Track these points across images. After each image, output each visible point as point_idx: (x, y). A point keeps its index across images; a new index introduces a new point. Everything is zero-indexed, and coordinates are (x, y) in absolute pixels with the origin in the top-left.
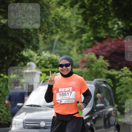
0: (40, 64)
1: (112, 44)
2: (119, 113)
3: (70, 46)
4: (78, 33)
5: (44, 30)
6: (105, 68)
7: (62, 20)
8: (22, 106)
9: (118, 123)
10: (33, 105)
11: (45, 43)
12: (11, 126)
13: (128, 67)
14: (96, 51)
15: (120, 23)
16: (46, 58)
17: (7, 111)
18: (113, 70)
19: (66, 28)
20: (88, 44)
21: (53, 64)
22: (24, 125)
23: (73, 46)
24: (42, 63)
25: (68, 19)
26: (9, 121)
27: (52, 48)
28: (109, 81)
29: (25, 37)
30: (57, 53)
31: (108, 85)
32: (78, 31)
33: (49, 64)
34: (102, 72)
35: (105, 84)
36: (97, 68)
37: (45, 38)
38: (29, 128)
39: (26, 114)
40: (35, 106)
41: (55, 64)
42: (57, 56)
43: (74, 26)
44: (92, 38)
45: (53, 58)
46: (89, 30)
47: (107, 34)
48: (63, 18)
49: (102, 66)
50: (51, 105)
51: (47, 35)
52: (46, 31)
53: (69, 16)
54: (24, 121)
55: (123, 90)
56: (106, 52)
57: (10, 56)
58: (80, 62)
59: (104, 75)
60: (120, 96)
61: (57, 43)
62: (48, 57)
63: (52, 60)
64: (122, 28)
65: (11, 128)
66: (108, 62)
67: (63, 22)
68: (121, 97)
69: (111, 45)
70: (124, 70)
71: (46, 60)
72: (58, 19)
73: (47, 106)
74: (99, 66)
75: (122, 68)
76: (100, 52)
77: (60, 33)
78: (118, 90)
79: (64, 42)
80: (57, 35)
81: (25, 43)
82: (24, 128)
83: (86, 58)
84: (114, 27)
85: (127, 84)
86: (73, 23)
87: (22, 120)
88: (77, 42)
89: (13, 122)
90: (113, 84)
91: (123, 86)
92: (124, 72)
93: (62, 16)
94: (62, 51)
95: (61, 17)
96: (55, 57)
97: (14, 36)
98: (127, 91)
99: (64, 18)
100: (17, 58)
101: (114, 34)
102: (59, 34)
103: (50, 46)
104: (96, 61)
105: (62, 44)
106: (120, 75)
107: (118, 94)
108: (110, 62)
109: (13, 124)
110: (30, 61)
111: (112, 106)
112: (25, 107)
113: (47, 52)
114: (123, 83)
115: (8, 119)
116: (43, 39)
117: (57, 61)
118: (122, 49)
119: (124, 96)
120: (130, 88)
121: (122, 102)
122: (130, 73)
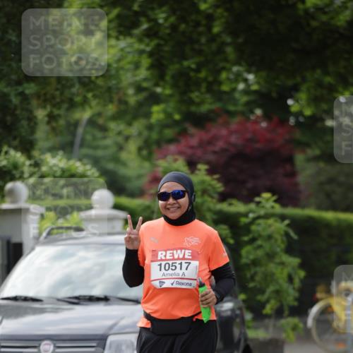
1: (231, 133)
2: (248, 316)
3: (120, 139)
4: (140, 104)
6: (212, 197)
10: (21, 297)
11: (54, 129)
13: (274, 193)
14: (189, 151)
15: (251, 77)
16: (56, 172)
18: (234, 201)
19: (109, 89)
20: (169, 133)
23: (127, 138)
25: (115, 65)
27: (71, 144)
28: (225, 230)
30: (87, 156)
32: (141, 97)
34: (205, 207)
37: (51, 118)
39: (1, 322)
40: (26, 299)
42: (85, 165)
43: (131, 84)
44: (177, 117)
45: (73, 172)
46: (171, 96)
47: (217, 106)
49: (204, 192)
50: (70, 298)
51: (59, 109)
52: (53, 97)
53: (116, 58)
55: (260, 253)
56: (215, 152)
58: (145, 180)
59: (209, 216)
60: (253, 271)
61: (85, 132)
62: (59, 168)
63: (73, 176)
64: (255, 92)
66: (219, 180)
68: (256, 273)
69: (227, 135)
70: (263, 201)
71: (55, 177)
73: (59, 300)
75: (258, 195)
76: (199, 152)
77: (94, 103)
78: (247, 254)
79: (104, 129)
80: (84, 110)
83: (161, 169)
85: (270, 237)
86: (127, 78)
88: (137, 127)
90: (233, 238)
91: (259, 242)
92: (263, 207)
94: (100, 153)
96: (78, 166)
98: (271, 256)
101: (236, 105)
102: (91, 107)
103: (68, 138)
105: (99, 134)
106: (251, 215)
107: (247, 265)
108: (225, 180)
110: (13, 179)
113: (57, 154)
114: (260, 236)
116: (46, 119)
118: (258, 146)
119: (263, 269)
120: (278, 250)
121: (258, 286)
122: (278, 209)
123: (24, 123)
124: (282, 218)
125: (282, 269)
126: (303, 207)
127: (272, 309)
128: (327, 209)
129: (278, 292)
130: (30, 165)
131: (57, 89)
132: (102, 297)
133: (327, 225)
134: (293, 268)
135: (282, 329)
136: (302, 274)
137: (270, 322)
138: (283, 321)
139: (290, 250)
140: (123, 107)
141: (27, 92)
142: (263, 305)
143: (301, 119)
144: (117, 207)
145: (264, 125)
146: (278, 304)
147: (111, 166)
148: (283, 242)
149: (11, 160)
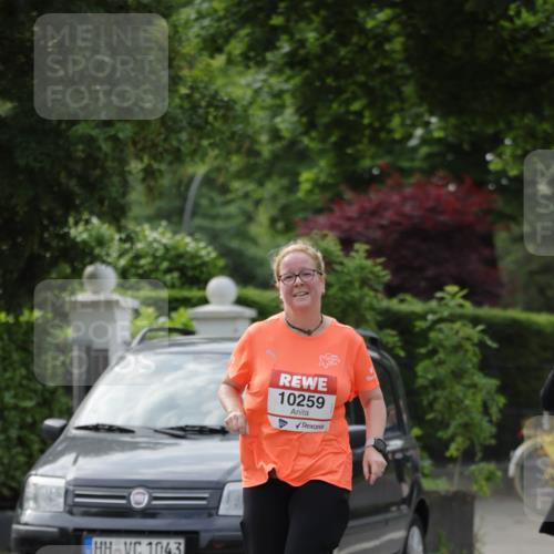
0: (133, 270)
1: (405, 199)
2: (426, 464)
3: (248, 206)
4: (276, 157)
5: (149, 143)
6: (376, 291)
7: (217, 108)
8: (63, 429)
9: (422, 497)
10: (103, 425)
11: (150, 190)
12: (21, 507)
13: (462, 285)
14: (346, 225)
15: (434, 120)
16: (156, 250)
17: (8, 448)
18: (408, 297)
19: (233, 134)
21: (182, 270)
22: (70, 501)
23: (258, 203)
24: (142, 267)
26: (14, 484)
27: (180, 212)
28: (390, 337)
29: (78, 168)
30: (200, 229)
31: (386, 355)
33: (169, 271)
35: (373, 350)
36: (343, 289)
37: (149, 173)
38: (86, 514)
39: (75, 461)
40: (111, 429)
41: (190, 273)
42: (196, 240)
45: (181, 250)
47: (385, 160)
48: (222, 101)
49: (364, 282)
50: (172, 429)
51: (160, 162)
52: (155, 145)
54: (71, 488)
55: (442, 371)
56: (382, 227)
57: (20, 240)
59: (370, 316)
60: (431, 397)
61: (199, 195)
62: (162, 244)
63: (180, 256)
64: (439, 140)
65: (19, 511)
66: (385, 266)
67: (221, 112)
68: (436, 399)
69: (399, 202)
70: (448, 297)
71: (155, 257)
72: (203, 104)
73: (156, 431)
74: (351, 283)
75: (442, 290)
76: (360, 227)
77: (213, 153)
78: (425, 371)
79: (224, 190)
81: (77, 190)
82: (71, 513)
84: (410, 136)
85: (458, 348)
86: (259, 117)
87: (61, 483)
88: (271, 188)
89: (30, 491)
90: (403, 348)
91: (441, 355)
92: (446, 305)
93: (216, 93)
94: (220, 225)
95: (215, 96)
96: (189, 244)
97: (37, 165)
98: (458, 375)
99: (226, 99)
100: (45, 246)
101: (413, 160)
103: (177, 203)
104: (341, 264)
105: (219, 199)
106: (430, 317)
107: (425, 388)
108: (395, 265)
109: (28, 499)
110: (94, 259)
111: (398, 433)
112: (72, 432)
113: (159, 225)
115: (13, 478)
116: (141, 175)
117: (198, 262)
118: (442, 218)
119: (446, 393)
120: (470, 366)
121: (439, 417)
122: (469, 308)
123: (116, 179)
124: (475, 321)
125: (474, 394)
126: (506, 307)
127: (458, 450)
128: (539, 310)
129: (466, 426)
130: (121, 239)
131: (160, 134)
132: (218, 428)
133: (538, 332)
134: (488, 393)
135: (472, 478)
136: (502, 400)
137: (456, 469)
138: (473, 467)
139: (485, 367)
140: (252, 161)
141: (121, 135)
142: (446, 445)
143: (504, 182)
144: (240, 301)
145: (452, 188)
146: (467, 443)
147: (235, 244)
148: (475, 355)
149: (94, 233)
